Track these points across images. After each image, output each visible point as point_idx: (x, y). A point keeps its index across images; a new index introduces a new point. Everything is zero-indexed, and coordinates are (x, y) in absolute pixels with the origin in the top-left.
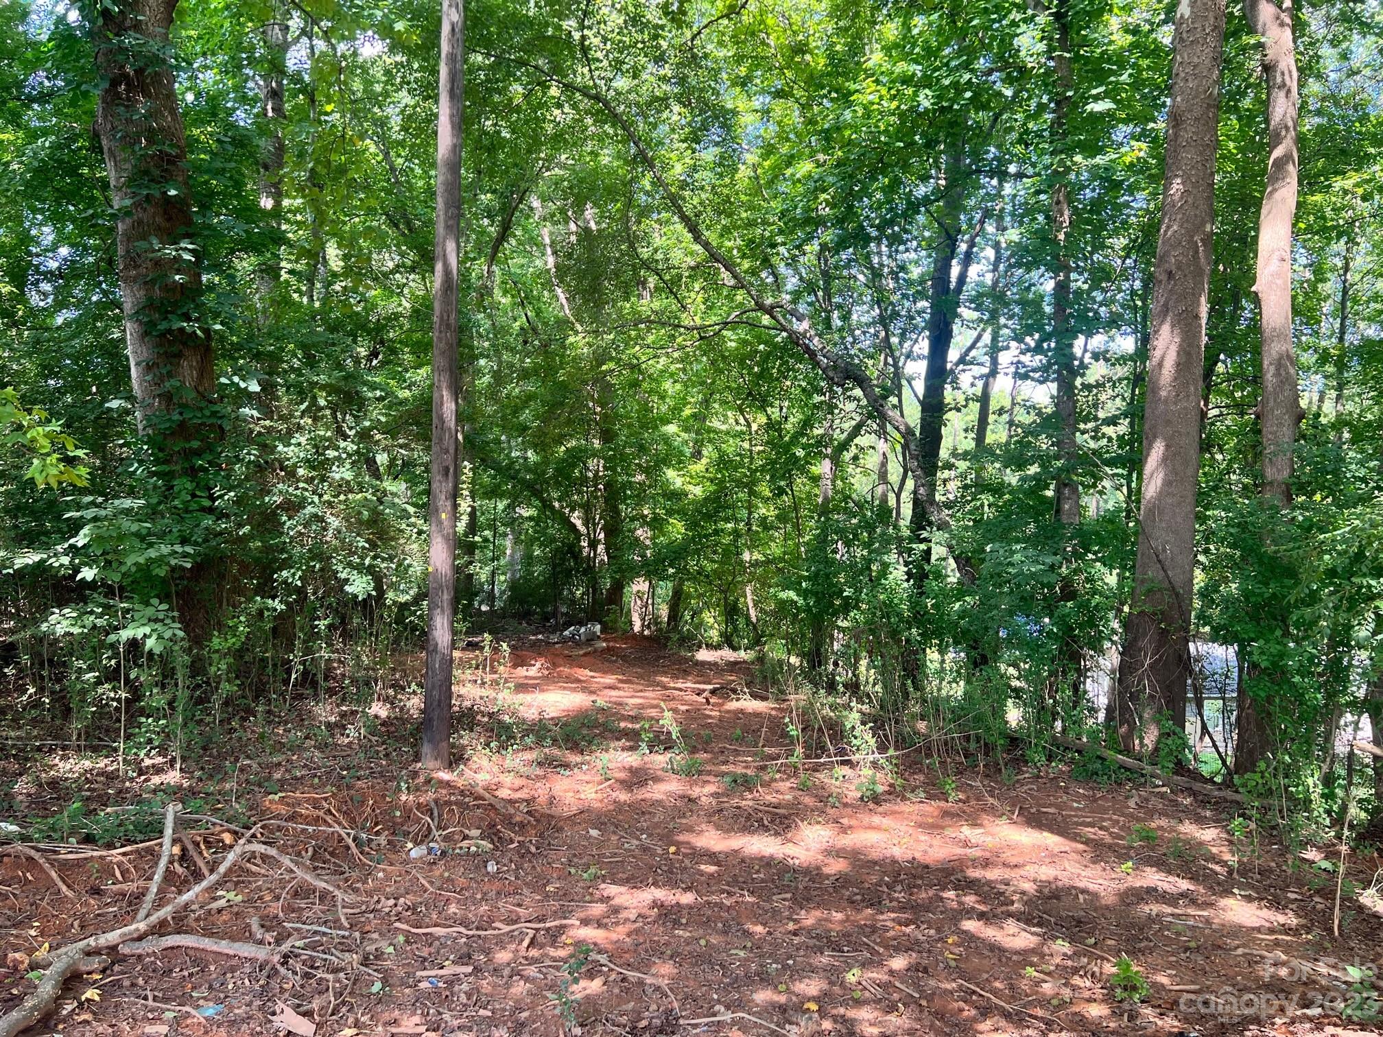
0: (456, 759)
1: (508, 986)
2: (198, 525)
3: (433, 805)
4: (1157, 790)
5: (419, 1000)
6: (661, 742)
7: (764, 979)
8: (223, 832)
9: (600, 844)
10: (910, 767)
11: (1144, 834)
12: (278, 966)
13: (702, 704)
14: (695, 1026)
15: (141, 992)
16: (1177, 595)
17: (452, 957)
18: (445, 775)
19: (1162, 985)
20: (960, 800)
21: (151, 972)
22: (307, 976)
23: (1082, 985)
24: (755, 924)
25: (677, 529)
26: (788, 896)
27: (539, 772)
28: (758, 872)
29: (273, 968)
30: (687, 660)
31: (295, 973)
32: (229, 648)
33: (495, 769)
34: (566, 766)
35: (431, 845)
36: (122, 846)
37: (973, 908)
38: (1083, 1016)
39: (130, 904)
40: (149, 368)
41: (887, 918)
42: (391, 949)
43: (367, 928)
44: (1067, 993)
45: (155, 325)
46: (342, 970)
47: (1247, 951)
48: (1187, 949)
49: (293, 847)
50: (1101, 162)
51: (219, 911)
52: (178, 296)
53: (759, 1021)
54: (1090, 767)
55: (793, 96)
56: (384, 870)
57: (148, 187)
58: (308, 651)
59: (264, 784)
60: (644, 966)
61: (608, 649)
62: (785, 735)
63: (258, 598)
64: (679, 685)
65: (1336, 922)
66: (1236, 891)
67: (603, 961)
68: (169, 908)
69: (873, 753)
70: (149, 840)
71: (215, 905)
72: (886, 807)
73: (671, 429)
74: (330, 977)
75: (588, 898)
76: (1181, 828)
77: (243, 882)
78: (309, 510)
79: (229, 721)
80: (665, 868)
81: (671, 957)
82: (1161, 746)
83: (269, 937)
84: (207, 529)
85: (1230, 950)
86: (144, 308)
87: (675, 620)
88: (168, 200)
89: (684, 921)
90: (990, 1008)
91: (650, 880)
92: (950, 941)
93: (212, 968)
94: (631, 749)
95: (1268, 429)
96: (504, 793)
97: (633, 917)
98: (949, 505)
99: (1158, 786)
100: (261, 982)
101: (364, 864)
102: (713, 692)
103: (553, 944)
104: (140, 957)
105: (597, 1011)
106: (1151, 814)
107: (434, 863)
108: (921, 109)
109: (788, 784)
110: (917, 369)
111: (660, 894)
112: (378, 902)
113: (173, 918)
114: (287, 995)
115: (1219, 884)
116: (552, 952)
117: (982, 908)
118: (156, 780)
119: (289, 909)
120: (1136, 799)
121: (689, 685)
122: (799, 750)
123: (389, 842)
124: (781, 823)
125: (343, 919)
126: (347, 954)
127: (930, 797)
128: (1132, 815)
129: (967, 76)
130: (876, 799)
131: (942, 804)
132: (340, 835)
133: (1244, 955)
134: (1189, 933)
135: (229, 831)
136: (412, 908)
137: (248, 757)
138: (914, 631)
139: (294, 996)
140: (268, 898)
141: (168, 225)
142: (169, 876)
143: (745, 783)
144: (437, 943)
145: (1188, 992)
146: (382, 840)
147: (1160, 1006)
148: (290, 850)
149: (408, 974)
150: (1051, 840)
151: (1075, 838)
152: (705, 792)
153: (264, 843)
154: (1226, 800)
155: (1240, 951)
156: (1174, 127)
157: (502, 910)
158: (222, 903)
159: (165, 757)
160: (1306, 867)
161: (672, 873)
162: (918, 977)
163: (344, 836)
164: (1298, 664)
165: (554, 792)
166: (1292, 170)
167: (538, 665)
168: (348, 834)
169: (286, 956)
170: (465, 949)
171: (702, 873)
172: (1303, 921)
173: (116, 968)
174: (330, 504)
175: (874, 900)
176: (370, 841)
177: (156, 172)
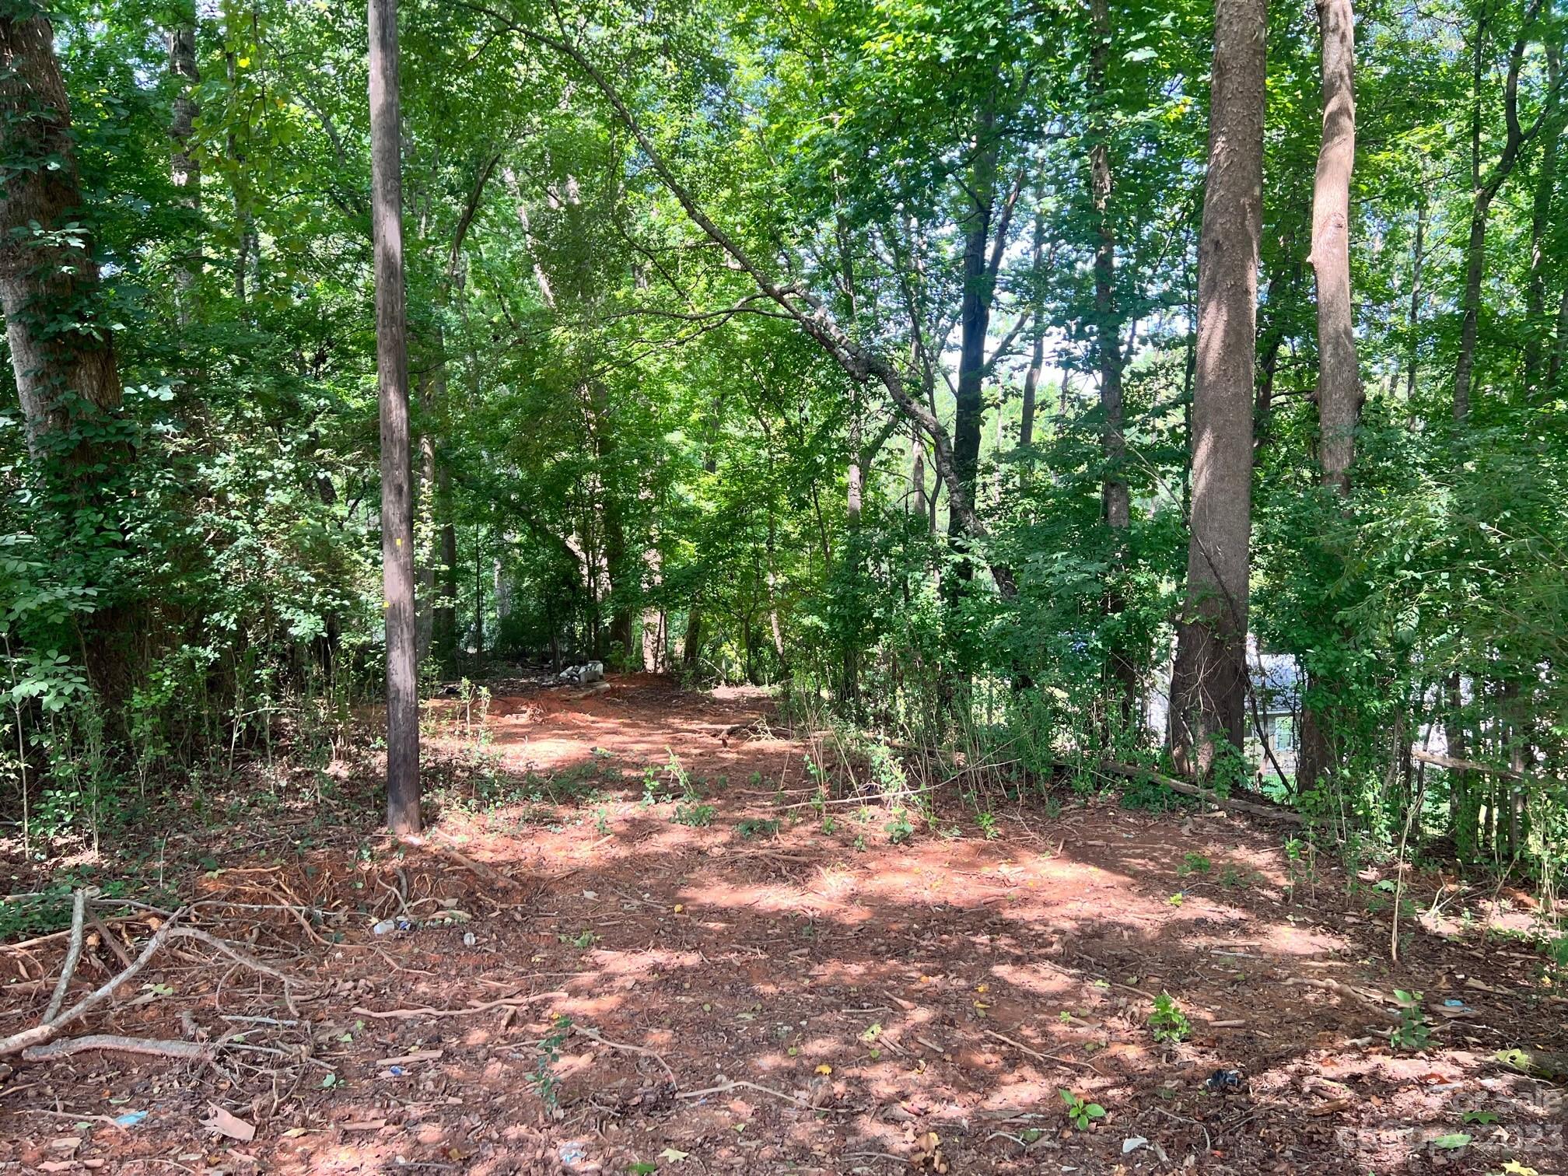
0: (428, 819)
1: (482, 1068)
2: (107, 563)
3: (400, 873)
4: (1212, 815)
5: (380, 1093)
6: (670, 791)
7: (773, 1043)
8: (149, 917)
9: (596, 907)
10: (946, 803)
11: (1196, 862)
12: (214, 1065)
13: (718, 746)
14: (692, 1099)
15: (49, 1102)
16: (1231, 601)
17: (419, 1042)
18: (416, 840)
19: (1206, 1022)
20: (1000, 836)
21: (60, 1079)
22: (248, 1073)
23: (1120, 1027)
24: (765, 983)
25: (689, 550)
26: (806, 951)
27: (526, 830)
28: (774, 927)
29: (208, 1067)
30: (703, 699)
31: (233, 1070)
32: (153, 707)
33: (475, 830)
34: (557, 822)
35: (399, 918)
36: (27, 939)
37: (1008, 953)
38: (1119, 1060)
39: (38, 1004)
40: (38, 378)
41: (912, 970)
42: (348, 1038)
43: (321, 1015)
44: (1103, 1035)
45: (42, 327)
46: (289, 1063)
47: (1299, 980)
48: (1234, 982)
49: (234, 929)
50: (1143, 119)
51: (145, 1007)
52: (68, 291)
53: (764, 1089)
54: (1141, 794)
55: (800, 47)
56: (343, 950)
57: (24, 162)
58: (251, 705)
59: (200, 861)
60: (638, 1039)
61: (612, 689)
62: (808, 775)
63: (185, 647)
64: (694, 727)
65: (1394, 945)
66: (1290, 917)
67: (592, 1036)
68: (80, 1006)
69: (903, 789)
70: (60, 931)
71: (140, 1000)
72: (917, 846)
73: (675, 437)
74: (274, 1073)
75: (578, 967)
76: (1236, 853)
77: (174, 973)
78: (242, 541)
79: (158, 790)
80: (669, 929)
81: (671, 1027)
82: (1216, 767)
83: (202, 1032)
84: (117, 567)
85: (1281, 980)
86: (28, 307)
87: (693, 654)
88: (50, 176)
89: (687, 986)
90: (1020, 1058)
91: (651, 944)
92: (981, 989)
93: (135, 1071)
94: (634, 799)
95: (1327, 414)
96: (485, 856)
97: (629, 985)
98: (989, 513)
99: (1214, 811)
100: (193, 1084)
101: (321, 944)
102: (731, 733)
103: (537, 1019)
104: (48, 1063)
105: (583, 1090)
106: (1205, 840)
107: (402, 938)
108: (943, 60)
109: (810, 828)
110: (952, 360)
111: (659, 956)
112: (335, 985)
113: (88, 1018)
114: (223, 1096)
115: (1273, 911)
116: (535, 1028)
117: (1018, 952)
118: (70, 861)
119: (228, 999)
120: (1190, 826)
121: (706, 725)
122: (823, 790)
123: (350, 918)
124: (801, 872)
125: (291, 1008)
126: (295, 1046)
127: (966, 834)
128: (1185, 844)
129: (992, 21)
130: (906, 839)
131: (979, 841)
132: (291, 914)
133: (1295, 985)
134: (1238, 966)
135: (156, 915)
136: (376, 990)
137: (180, 830)
138: (950, 653)
139: (231, 1097)
140: (203, 989)
141: (51, 207)
142: (84, 971)
143: (764, 830)
144: (402, 1027)
145: (1232, 1027)
146: (342, 917)
147: (1201, 1044)
148: (230, 934)
149: (367, 1064)
150: (1096, 874)
151: (1123, 870)
152: (715, 841)
153: (201, 928)
154: (1284, 822)
155: (1290, 981)
156: (1218, 77)
157: (480, 986)
158: (149, 997)
159: (80, 835)
160: (1366, 888)
161: (676, 934)
162: (943, 1031)
163: (296, 913)
164: (1355, 671)
165: (543, 853)
166: (1349, 125)
167: (529, 712)
168: (300, 912)
169: (221, 1053)
170: (435, 1032)
171: (710, 932)
172: (1359, 946)
173: (20, 1077)
174: (269, 535)
175: (901, 952)
176: (326, 918)
177: (33, 143)
